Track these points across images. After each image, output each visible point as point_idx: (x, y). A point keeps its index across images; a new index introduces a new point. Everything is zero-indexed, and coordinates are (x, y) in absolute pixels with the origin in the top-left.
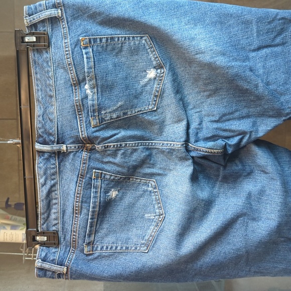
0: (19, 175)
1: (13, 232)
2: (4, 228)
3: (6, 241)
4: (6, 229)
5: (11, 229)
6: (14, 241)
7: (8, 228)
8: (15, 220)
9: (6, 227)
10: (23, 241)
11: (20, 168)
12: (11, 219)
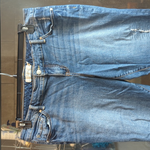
0: (14, 112)
1: (11, 134)
2: (6, 132)
3: (7, 139)
4: (7, 133)
5: (9, 133)
6: (11, 139)
7: (8, 132)
8: (12, 129)
9: (7, 132)
10: (15, 139)
11: (15, 108)
12: (10, 128)
